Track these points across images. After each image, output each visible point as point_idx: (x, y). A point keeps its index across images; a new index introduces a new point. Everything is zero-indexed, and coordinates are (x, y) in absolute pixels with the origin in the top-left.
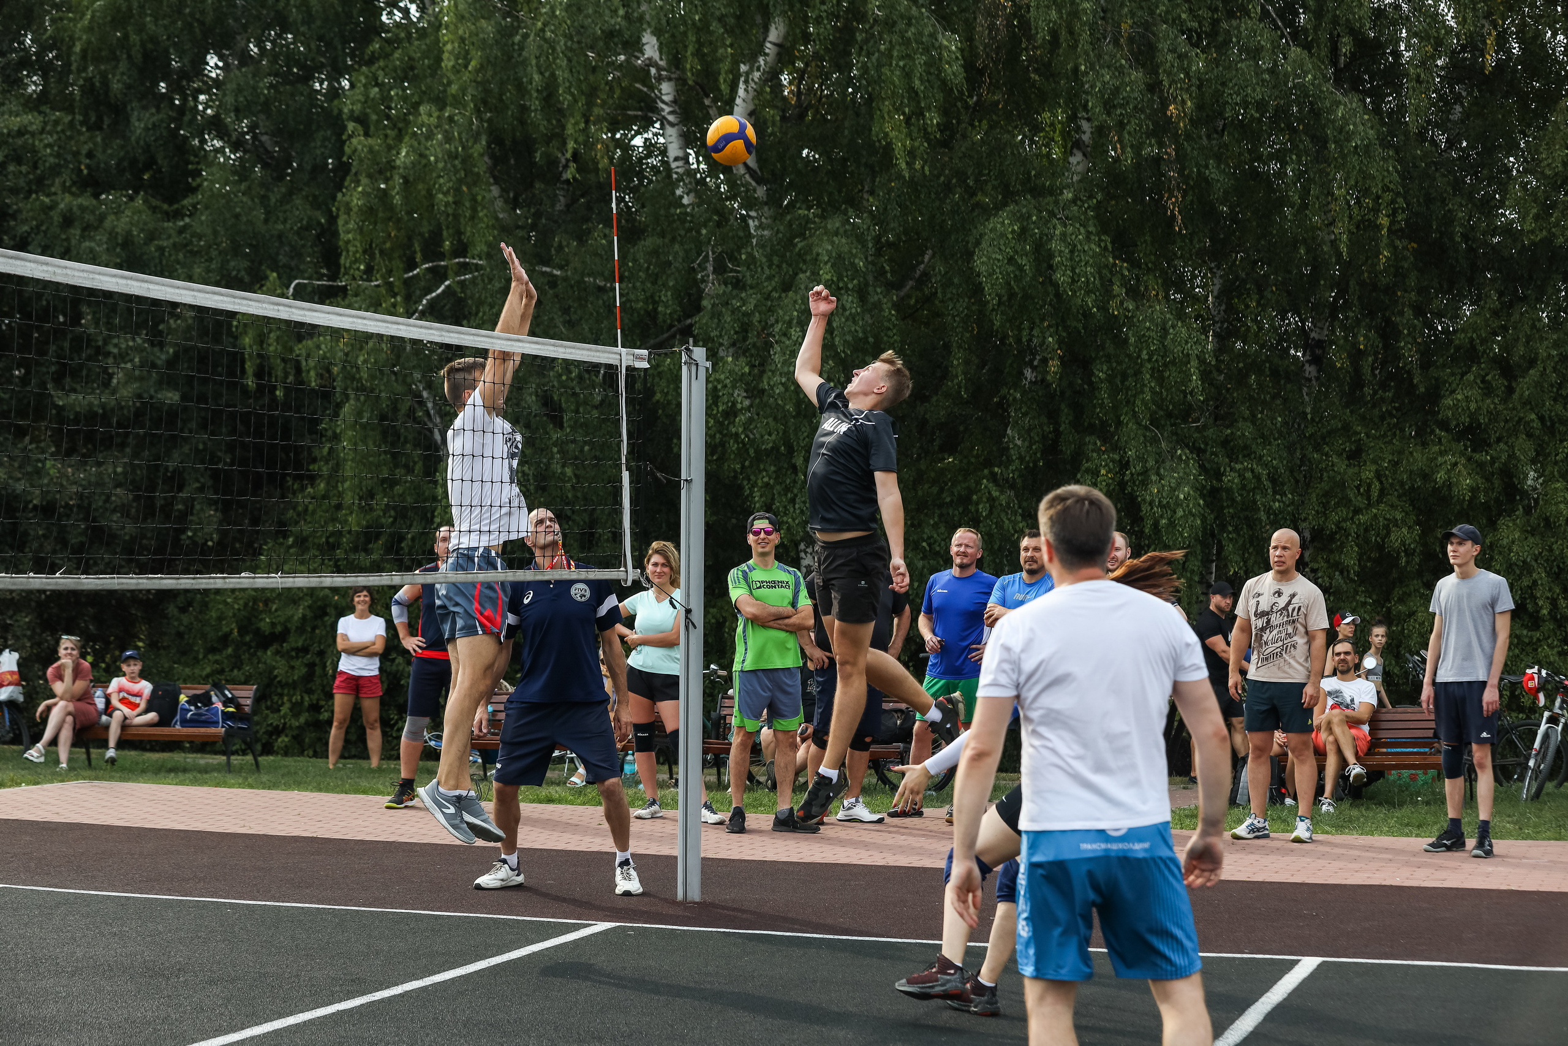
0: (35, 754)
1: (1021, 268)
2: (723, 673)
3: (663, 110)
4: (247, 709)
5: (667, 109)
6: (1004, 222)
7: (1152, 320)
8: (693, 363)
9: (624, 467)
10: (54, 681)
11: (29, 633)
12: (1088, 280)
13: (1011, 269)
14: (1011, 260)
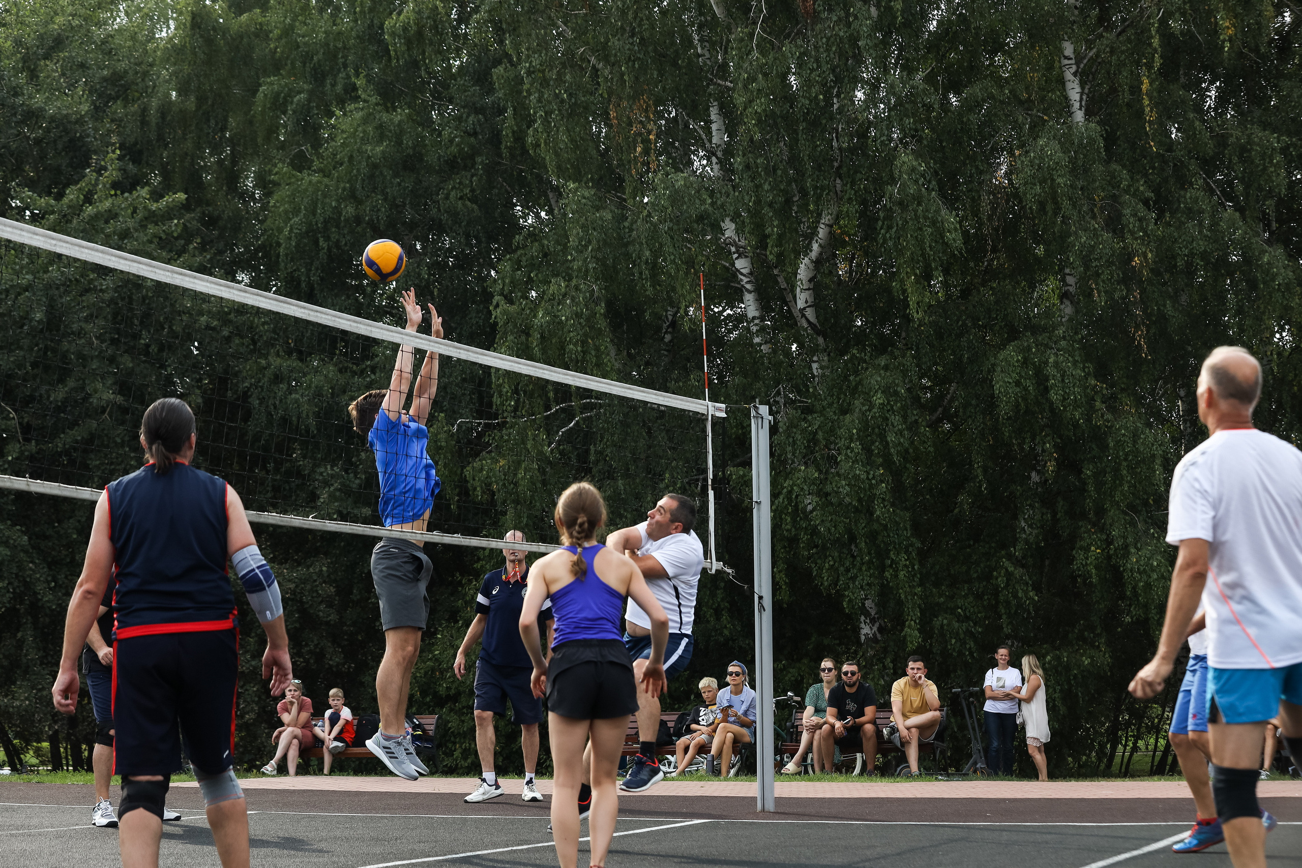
0: (270, 769)
1: (1026, 389)
2: (798, 699)
3: (741, 280)
4: (431, 733)
5: (745, 280)
6: (1011, 354)
7: (1126, 428)
8: (759, 417)
9: (710, 488)
10: (282, 713)
11: (256, 699)
12: (1075, 397)
13: (1018, 389)
14: (1018, 383)
